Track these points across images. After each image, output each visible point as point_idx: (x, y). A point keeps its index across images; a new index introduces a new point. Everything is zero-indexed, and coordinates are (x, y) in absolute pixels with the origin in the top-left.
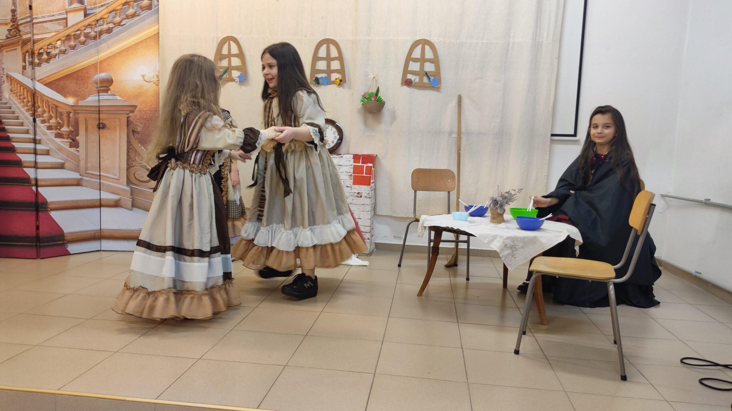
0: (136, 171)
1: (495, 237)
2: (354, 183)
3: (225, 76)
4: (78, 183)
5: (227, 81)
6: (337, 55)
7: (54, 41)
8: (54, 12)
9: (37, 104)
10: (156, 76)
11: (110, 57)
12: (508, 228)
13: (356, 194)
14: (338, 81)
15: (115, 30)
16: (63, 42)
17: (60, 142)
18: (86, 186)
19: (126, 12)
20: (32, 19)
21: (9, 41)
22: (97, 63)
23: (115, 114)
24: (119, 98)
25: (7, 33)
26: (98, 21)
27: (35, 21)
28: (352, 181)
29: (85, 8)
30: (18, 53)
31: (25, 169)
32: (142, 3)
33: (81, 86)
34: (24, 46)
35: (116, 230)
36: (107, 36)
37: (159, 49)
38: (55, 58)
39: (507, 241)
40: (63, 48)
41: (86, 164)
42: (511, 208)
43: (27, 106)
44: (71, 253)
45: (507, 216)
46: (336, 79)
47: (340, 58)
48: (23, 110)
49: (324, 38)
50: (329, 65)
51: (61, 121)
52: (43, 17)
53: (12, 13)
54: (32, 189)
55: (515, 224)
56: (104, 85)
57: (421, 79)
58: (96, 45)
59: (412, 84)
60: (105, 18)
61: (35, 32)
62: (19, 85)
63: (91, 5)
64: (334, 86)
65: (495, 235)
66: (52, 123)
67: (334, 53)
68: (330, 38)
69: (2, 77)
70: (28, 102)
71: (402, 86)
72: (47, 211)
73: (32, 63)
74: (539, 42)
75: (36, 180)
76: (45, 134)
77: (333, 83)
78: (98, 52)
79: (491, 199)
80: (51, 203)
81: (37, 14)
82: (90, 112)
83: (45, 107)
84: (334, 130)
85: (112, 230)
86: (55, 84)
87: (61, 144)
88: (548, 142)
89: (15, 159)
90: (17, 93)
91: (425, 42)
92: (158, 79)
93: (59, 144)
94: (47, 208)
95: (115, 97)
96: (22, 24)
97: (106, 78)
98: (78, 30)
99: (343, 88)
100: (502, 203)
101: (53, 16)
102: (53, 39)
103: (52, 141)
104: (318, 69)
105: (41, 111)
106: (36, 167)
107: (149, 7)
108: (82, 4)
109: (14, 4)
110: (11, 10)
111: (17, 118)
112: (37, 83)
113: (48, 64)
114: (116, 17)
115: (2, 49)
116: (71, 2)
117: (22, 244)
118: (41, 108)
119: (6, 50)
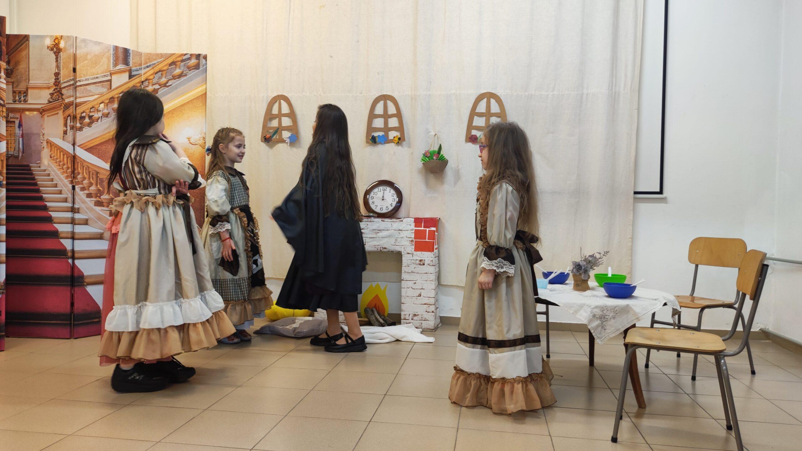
1: (581, 306)
2: (416, 249)
3: (275, 137)
5: (277, 142)
6: (395, 112)
7: (97, 104)
8: (97, 74)
9: (76, 170)
10: (202, 138)
12: (594, 296)
13: (418, 262)
14: (397, 139)
15: (160, 92)
16: (107, 105)
17: (100, 210)
19: (173, 72)
20: (76, 82)
21: (51, 105)
25: (50, 96)
26: (143, 82)
27: (78, 84)
28: (413, 247)
30: (60, 117)
31: (62, 240)
32: (189, 63)
34: (66, 110)
37: (206, 110)
38: (97, 121)
39: (596, 310)
40: (106, 111)
42: (596, 274)
43: (67, 173)
45: (592, 283)
46: (394, 138)
47: (399, 115)
48: (63, 177)
49: (381, 94)
50: (386, 123)
51: (101, 187)
52: (87, 80)
53: (55, 77)
54: (68, 262)
55: (602, 292)
60: (151, 79)
61: (78, 95)
62: (58, 151)
63: (136, 67)
64: (393, 144)
65: (582, 304)
66: (92, 190)
67: (392, 110)
68: (388, 94)
69: (42, 143)
71: (466, 143)
72: (84, 285)
73: (72, 128)
74: (615, 92)
75: (73, 251)
76: (84, 202)
77: (391, 141)
79: (573, 264)
80: (88, 276)
81: (81, 77)
83: (85, 174)
84: (393, 191)
86: (96, 149)
87: (101, 213)
88: (632, 200)
89: (52, 229)
90: (57, 159)
91: (490, 96)
92: (204, 142)
93: (98, 213)
94: (83, 282)
96: (64, 87)
99: (402, 146)
100: (586, 268)
101: (97, 78)
102: (95, 102)
103: (92, 210)
104: (374, 127)
105: (82, 178)
106: (73, 238)
107: (197, 67)
108: (128, 65)
109: (58, 67)
110: (55, 74)
111: (56, 186)
112: (77, 148)
113: (90, 128)
114: (161, 78)
115: (43, 114)
116: (116, 63)
117: (55, 322)
118: (81, 174)
119: (48, 114)
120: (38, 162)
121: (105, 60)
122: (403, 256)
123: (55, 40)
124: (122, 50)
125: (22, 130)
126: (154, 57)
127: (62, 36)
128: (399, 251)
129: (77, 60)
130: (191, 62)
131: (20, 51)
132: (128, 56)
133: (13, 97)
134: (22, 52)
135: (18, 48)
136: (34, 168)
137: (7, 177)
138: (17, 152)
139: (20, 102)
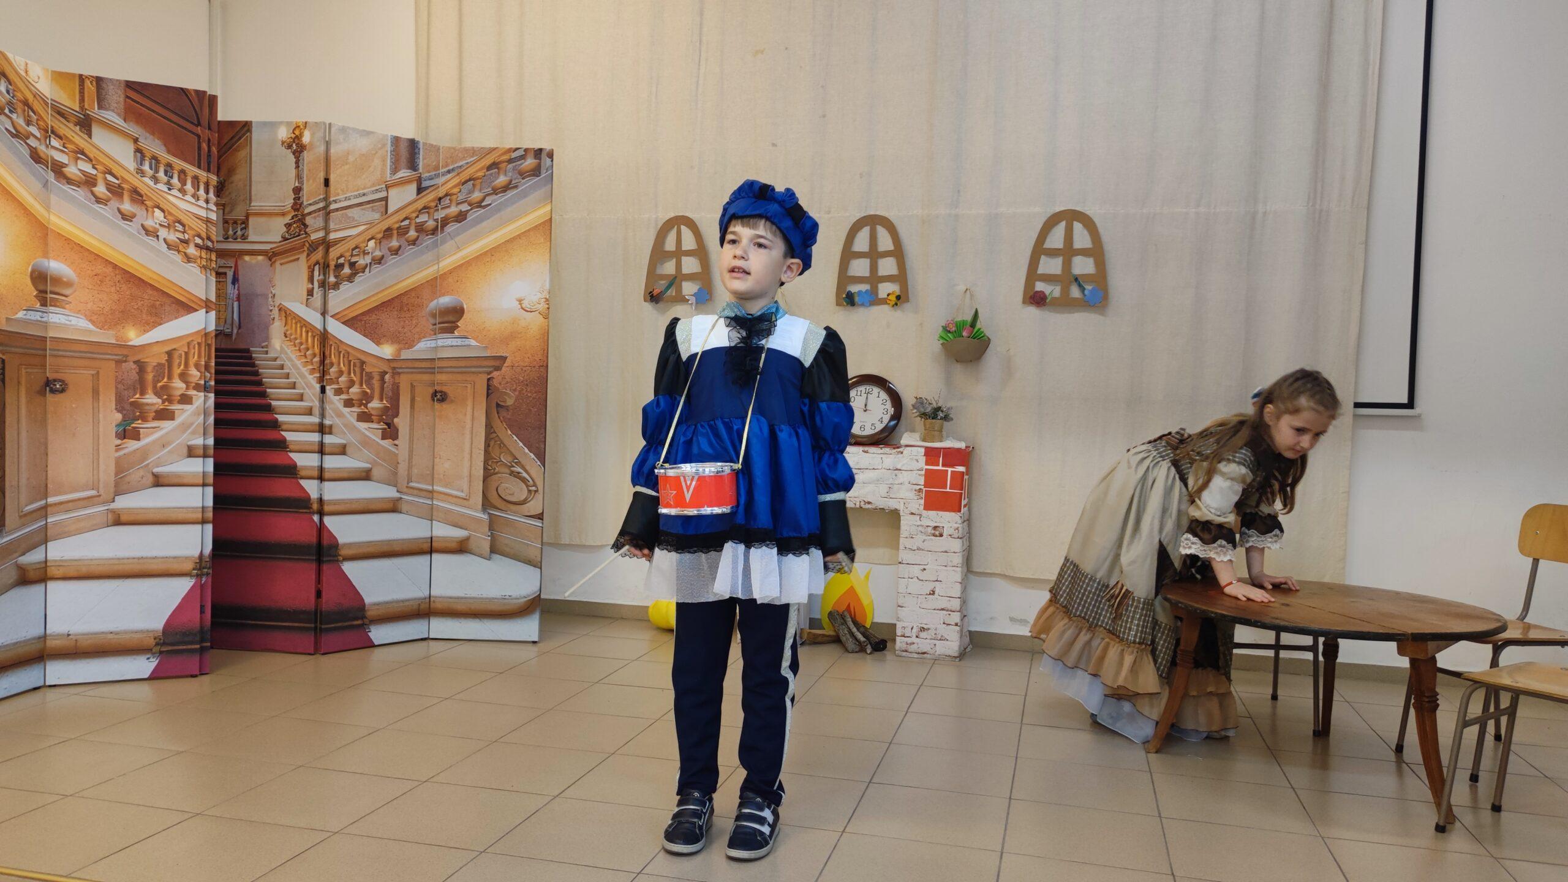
0: (501, 483)
2: (927, 507)
3: (669, 293)
4: (393, 507)
5: (673, 300)
6: (891, 248)
7: (363, 242)
8: (363, 189)
9: (328, 358)
10: (545, 300)
11: (460, 266)
13: (930, 529)
14: (893, 298)
15: (471, 217)
16: (379, 242)
17: (366, 429)
18: (407, 513)
19: (493, 182)
20: (329, 204)
21: (287, 245)
22: (437, 277)
23: (465, 373)
24: (473, 343)
25: (285, 229)
26: (440, 199)
27: (333, 207)
28: (922, 502)
30: (301, 266)
31: (303, 482)
32: (521, 164)
33: (407, 322)
34: (312, 253)
35: (458, 598)
36: (456, 226)
37: (550, 250)
38: (364, 272)
40: (378, 253)
41: (408, 470)
43: (312, 364)
44: (376, 644)
46: (888, 295)
47: (898, 253)
48: (305, 370)
49: (865, 215)
50: (874, 268)
51: (369, 388)
52: (347, 199)
53: (295, 194)
54: (313, 520)
56: (446, 319)
57: (1065, 291)
58: (436, 245)
59: (1045, 301)
60: (455, 194)
61: (332, 226)
62: (298, 325)
63: (429, 172)
64: (885, 308)
66: (353, 393)
67: (885, 242)
68: (878, 213)
69: (271, 310)
70: (314, 355)
71: (1024, 307)
72: (338, 561)
73: (323, 284)
74: (1321, 210)
75: (321, 500)
76: (340, 415)
77: (884, 302)
78: (438, 259)
80: (345, 545)
81: (338, 195)
82: (421, 370)
83: (342, 365)
84: (884, 395)
85: (451, 598)
86: (361, 320)
87: (367, 433)
89: (287, 462)
90: (296, 339)
91: (1072, 216)
92: (547, 306)
93: (363, 433)
94: (337, 556)
95: (467, 342)
96: (310, 213)
97: (450, 305)
98: (406, 218)
99: (903, 311)
101: (364, 195)
102: (361, 239)
103: (352, 428)
104: (852, 275)
105: (335, 372)
106: (321, 478)
107: (536, 172)
108: (415, 170)
109: (299, 177)
110: (293, 189)
111: (293, 386)
112: (330, 321)
113: (351, 284)
114: (473, 192)
115: (273, 260)
116: (396, 168)
117: (290, 624)
118: (335, 366)
119: (283, 261)
120: (264, 344)
121: (377, 162)
122: (902, 518)
123: (294, 129)
124: (406, 144)
125: (239, 287)
126: (460, 155)
127: (306, 123)
128: (896, 510)
129: (332, 164)
130: (527, 163)
131: (237, 150)
132: (415, 153)
133: (224, 230)
134: (239, 151)
135: (233, 145)
136: (257, 354)
137: (217, 372)
138: (230, 327)
139: (236, 239)
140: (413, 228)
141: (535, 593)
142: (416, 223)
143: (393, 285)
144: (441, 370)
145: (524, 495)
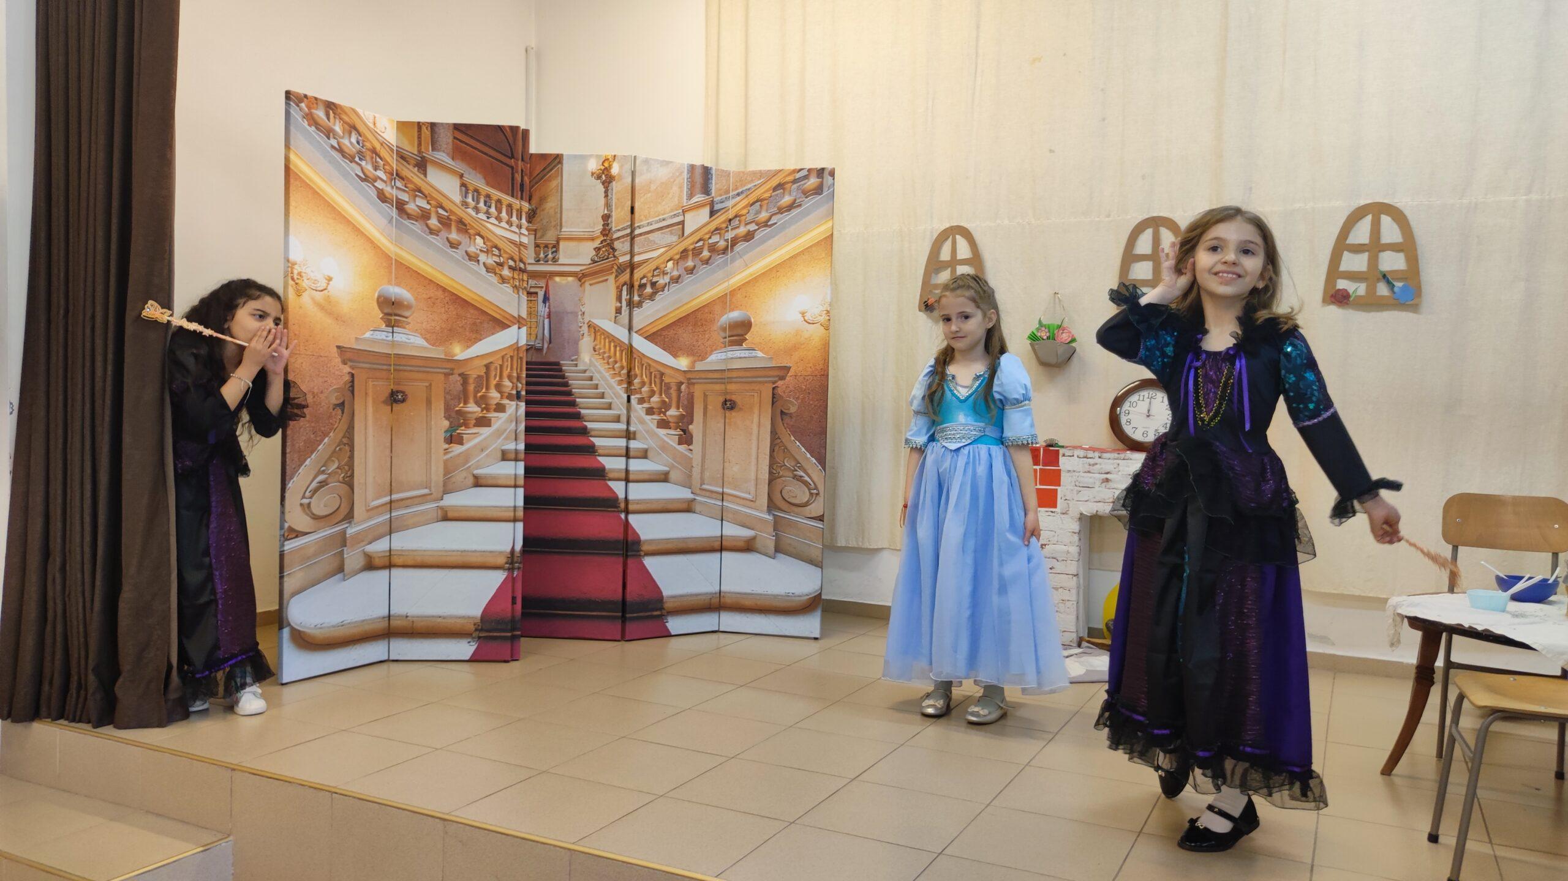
0: (785, 486)
4: (688, 508)
7: (663, 263)
8: (664, 214)
9: (633, 370)
10: (825, 312)
11: (748, 283)
15: (758, 236)
16: (677, 263)
17: (665, 435)
18: (700, 513)
19: (778, 202)
20: (632, 231)
21: (596, 268)
22: (726, 294)
23: (750, 383)
24: (760, 354)
25: (594, 253)
26: (730, 220)
27: (637, 232)
29: (712, 201)
30: (609, 287)
31: (611, 483)
32: (805, 184)
33: (700, 336)
34: (619, 274)
35: (746, 594)
36: (744, 246)
37: (831, 264)
38: (663, 291)
40: (675, 273)
41: (701, 473)
43: (620, 376)
44: (673, 634)
48: (613, 382)
49: (1147, 217)
51: (667, 398)
52: (649, 224)
53: (604, 221)
54: (621, 518)
56: (735, 333)
57: (1371, 290)
58: (725, 263)
59: (1348, 300)
60: (743, 215)
61: (636, 250)
62: (607, 341)
63: (721, 195)
66: (653, 402)
68: (1161, 214)
69: (581, 327)
71: (1323, 306)
72: (640, 555)
73: (629, 303)
75: (626, 501)
76: (642, 422)
78: (728, 277)
80: (646, 541)
81: (641, 221)
82: (713, 380)
83: (644, 376)
85: (740, 594)
86: (661, 335)
87: (666, 439)
89: (595, 465)
90: (604, 353)
91: (1378, 209)
92: (828, 318)
93: (662, 440)
94: (639, 551)
95: (754, 353)
96: (618, 238)
97: (739, 319)
98: (700, 240)
101: (664, 220)
102: (661, 260)
103: (654, 435)
105: (639, 383)
106: (627, 480)
107: (818, 190)
108: (708, 195)
109: (608, 205)
110: (602, 217)
111: (602, 396)
112: (635, 336)
113: (652, 302)
114: (760, 212)
115: (583, 281)
116: (691, 193)
117: (599, 613)
118: (638, 378)
119: (591, 282)
120: (573, 358)
121: (675, 189)
123: (604, 162)
124: (701, 171)
125: (549, 306)
126: (748, 178)
127: (615, 156)
129: (636, 193)
130: (810, 183)
131: (549, 180)
132: (709, 179)
133: (536, 253)
134: (550, 181)
135: (545, 175)
136: (567, 366)
137: (528, 384)
138: (541, 342)
139: (547, 261)
140: (706, 247)
141: (816, 591)
142: (709, 244)
143: (689, 302)
144: (730, 380)
145: (805, 498)
